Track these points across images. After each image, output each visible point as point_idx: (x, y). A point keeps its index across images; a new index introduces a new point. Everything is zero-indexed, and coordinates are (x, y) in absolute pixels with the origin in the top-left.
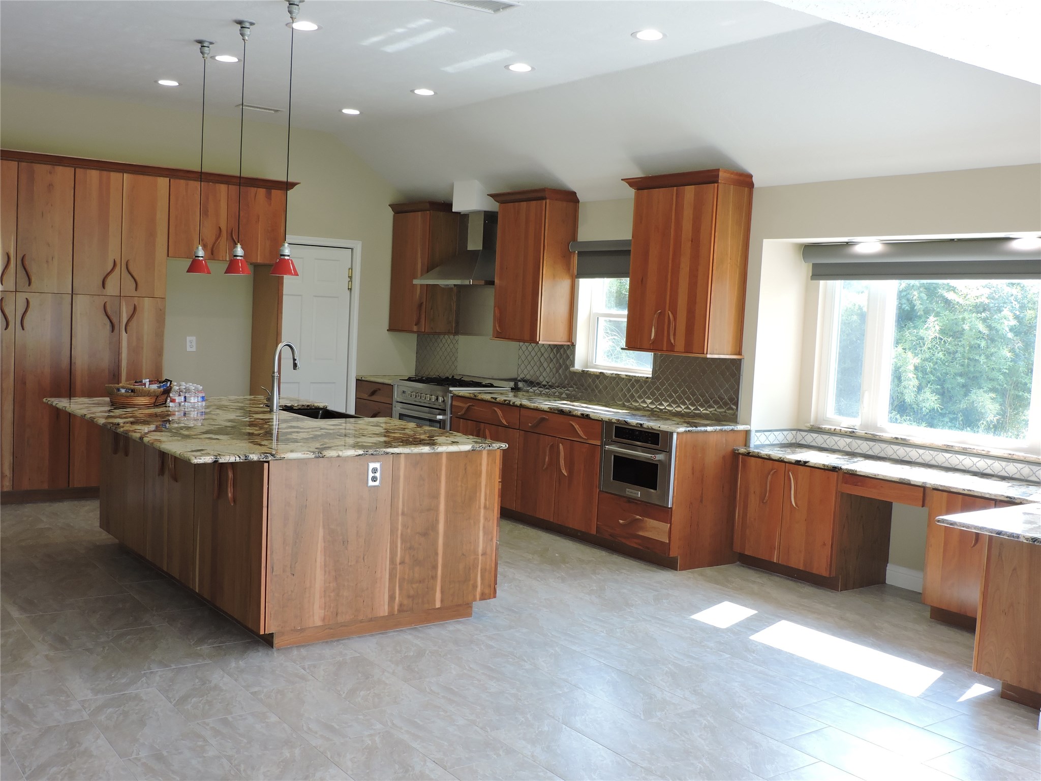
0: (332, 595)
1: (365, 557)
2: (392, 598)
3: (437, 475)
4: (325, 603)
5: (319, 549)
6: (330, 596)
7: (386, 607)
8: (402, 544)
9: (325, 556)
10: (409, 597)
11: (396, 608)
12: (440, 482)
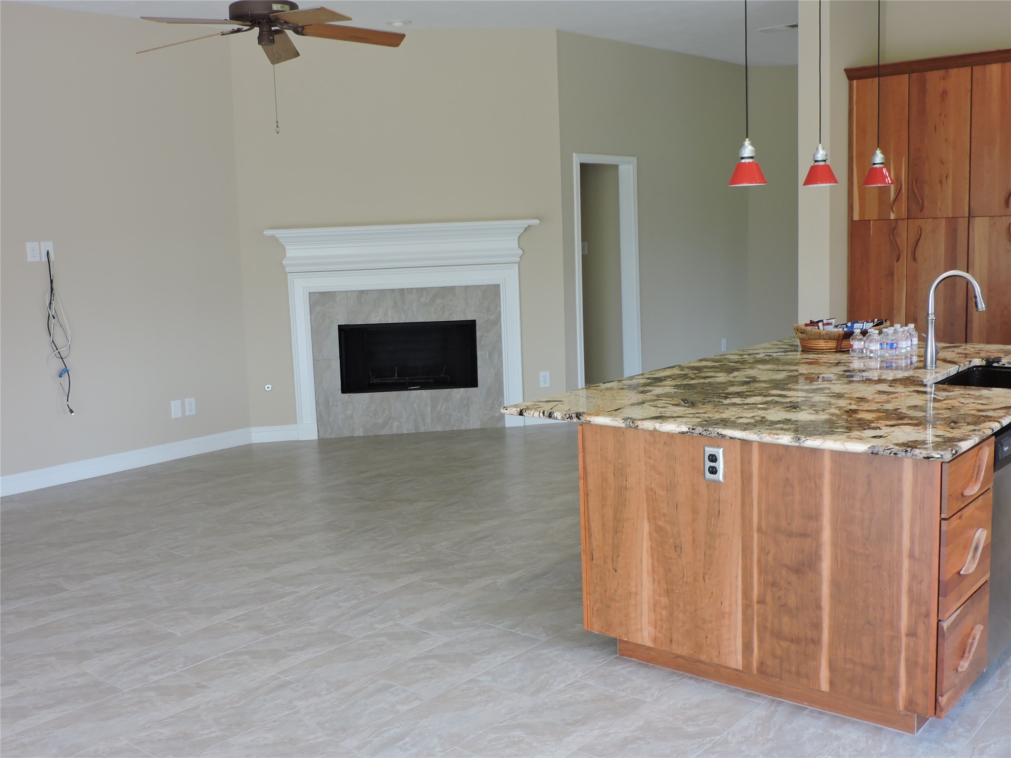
0: (664, 612)
1: (707, 577)
2: (747, 647)
3: (816, 483)
4: (656, 621)
5: (645, 548)
6: (661, 614)
7: (740, 657)
8: (760, 574)
9: (652, 558)
10: (774, 656)
11: (755, 665)
12: (821, 495)
